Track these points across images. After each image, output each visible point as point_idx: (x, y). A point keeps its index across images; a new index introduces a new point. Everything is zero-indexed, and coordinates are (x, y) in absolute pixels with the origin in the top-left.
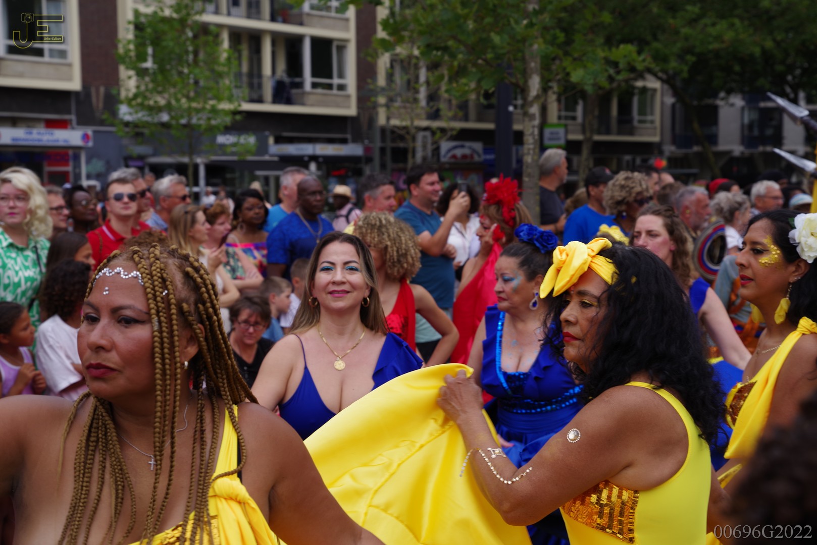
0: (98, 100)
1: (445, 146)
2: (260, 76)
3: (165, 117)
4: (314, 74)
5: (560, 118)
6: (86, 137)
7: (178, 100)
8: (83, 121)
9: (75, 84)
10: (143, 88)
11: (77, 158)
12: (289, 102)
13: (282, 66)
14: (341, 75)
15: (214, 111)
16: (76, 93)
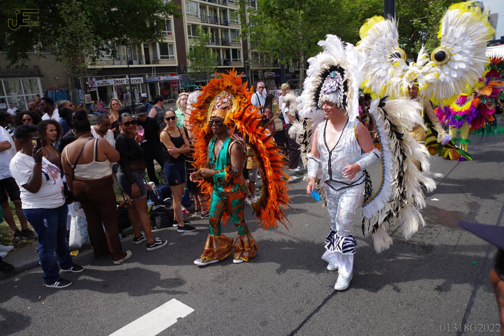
0: (182, 68)
1: (265, 74)
2: (220, 59)
3: (199, 71)
4: (233, 58)
5: (293, 65)
6: (180, 77)
7: (202, 66)
8: (179, 73)
9: (177, 65)
10: (193, 64)
11: (178, 82)
12: (227, 65)
13: (225, 56)
14: (240, 58)
15: (211, 69)
16: (177, 66)
